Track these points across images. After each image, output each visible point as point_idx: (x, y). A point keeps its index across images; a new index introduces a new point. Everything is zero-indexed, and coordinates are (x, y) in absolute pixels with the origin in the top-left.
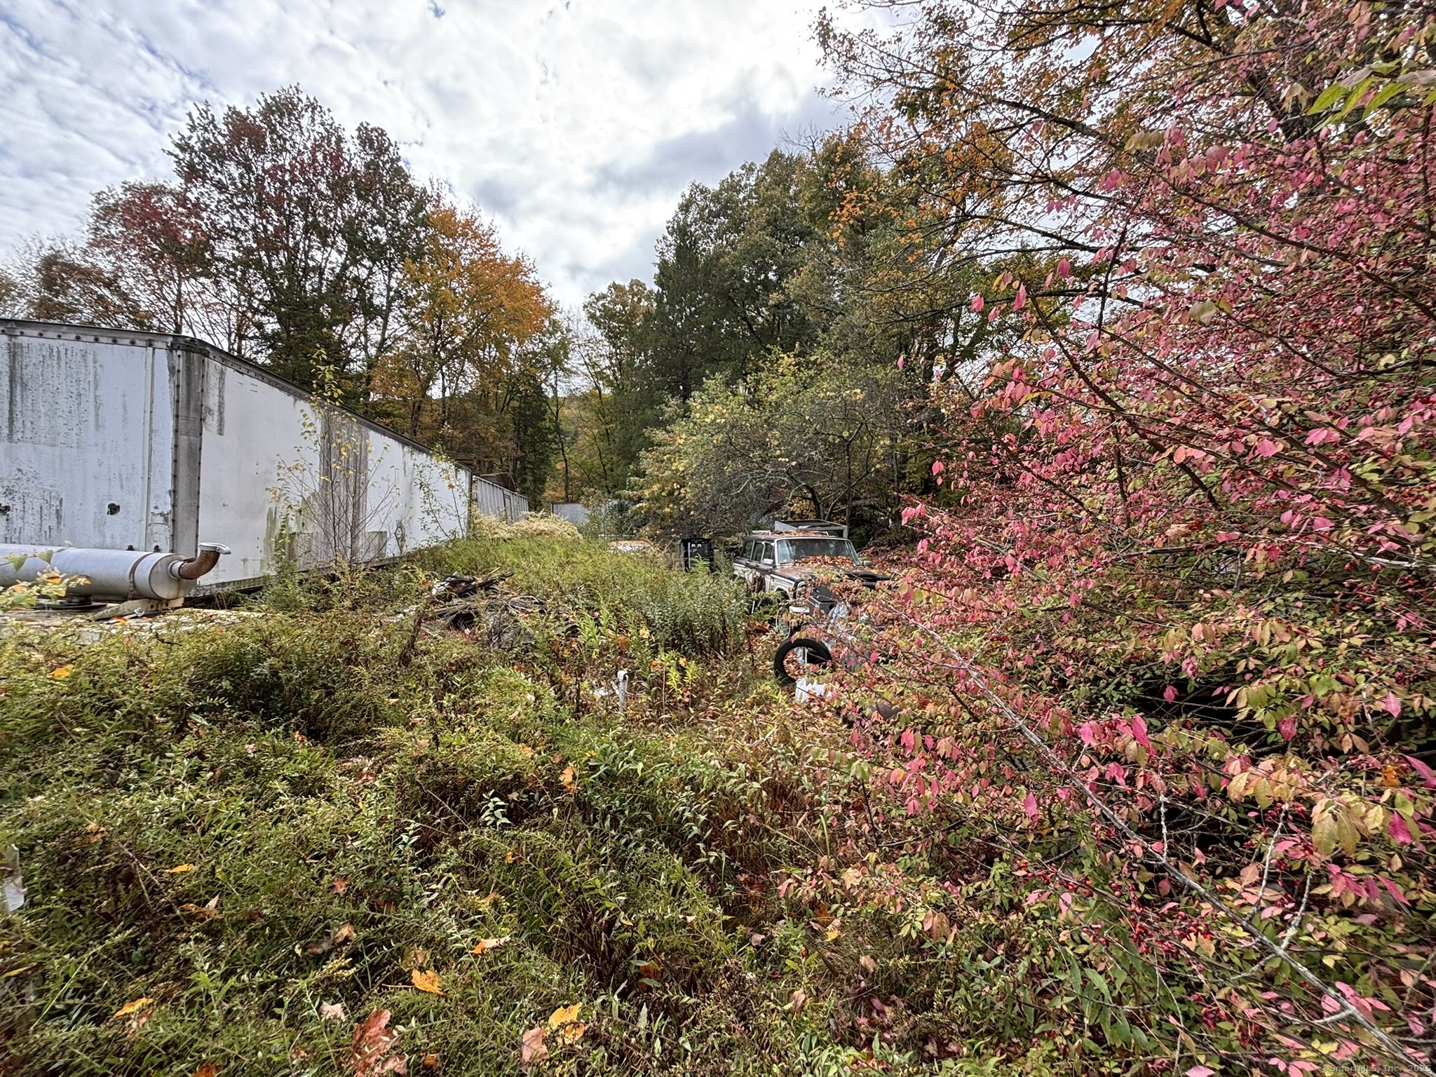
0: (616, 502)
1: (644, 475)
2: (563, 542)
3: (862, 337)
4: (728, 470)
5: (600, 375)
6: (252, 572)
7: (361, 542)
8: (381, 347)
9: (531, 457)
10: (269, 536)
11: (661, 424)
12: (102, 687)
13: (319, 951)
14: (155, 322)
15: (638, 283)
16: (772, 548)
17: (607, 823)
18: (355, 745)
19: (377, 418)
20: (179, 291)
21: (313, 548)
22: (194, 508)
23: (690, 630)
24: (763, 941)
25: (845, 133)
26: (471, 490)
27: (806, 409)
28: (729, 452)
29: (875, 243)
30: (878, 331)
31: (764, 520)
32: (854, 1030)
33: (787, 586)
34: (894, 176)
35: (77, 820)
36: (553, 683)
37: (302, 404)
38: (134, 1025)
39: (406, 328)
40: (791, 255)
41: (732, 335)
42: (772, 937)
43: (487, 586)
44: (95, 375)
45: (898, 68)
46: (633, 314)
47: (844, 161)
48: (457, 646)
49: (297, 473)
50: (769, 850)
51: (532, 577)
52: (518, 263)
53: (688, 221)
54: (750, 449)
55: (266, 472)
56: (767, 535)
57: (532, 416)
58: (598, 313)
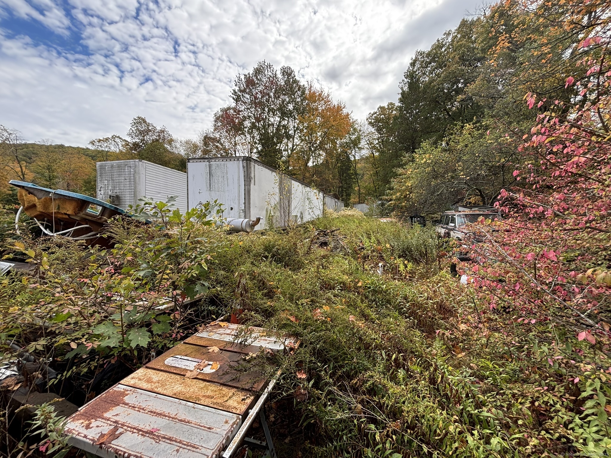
0: (380, 202)
1: (393, 189)
2: (357, 219)
4: (433, 184)
5: (374, 148)
6: (263, 227)
7: (291, 218)
8: (292, 149)
9: (345, 186)
10: (267, 216)
11: (401, 166)
15: (391, 104)
16: (455, 218)
19: (292, 175)
20: (235, 140)
22: (249, 208)
23: (410, 251)
26: (324, 200)
28: (434, 175)
31: (453, 206)
33: (460, 235)
37: (274, 174)
39: (300, 141)
43: (331, 233)
44: (227, 171)
46: (389, 119)
48: (322, 251)
49: (273, 196)
51: (347, 230)
52: (339, 106)
53: (415, 70)
54: (444, 173)
55: (265, 196)
56: (453, 212)
57: (346, 169)
58: (373, 121)
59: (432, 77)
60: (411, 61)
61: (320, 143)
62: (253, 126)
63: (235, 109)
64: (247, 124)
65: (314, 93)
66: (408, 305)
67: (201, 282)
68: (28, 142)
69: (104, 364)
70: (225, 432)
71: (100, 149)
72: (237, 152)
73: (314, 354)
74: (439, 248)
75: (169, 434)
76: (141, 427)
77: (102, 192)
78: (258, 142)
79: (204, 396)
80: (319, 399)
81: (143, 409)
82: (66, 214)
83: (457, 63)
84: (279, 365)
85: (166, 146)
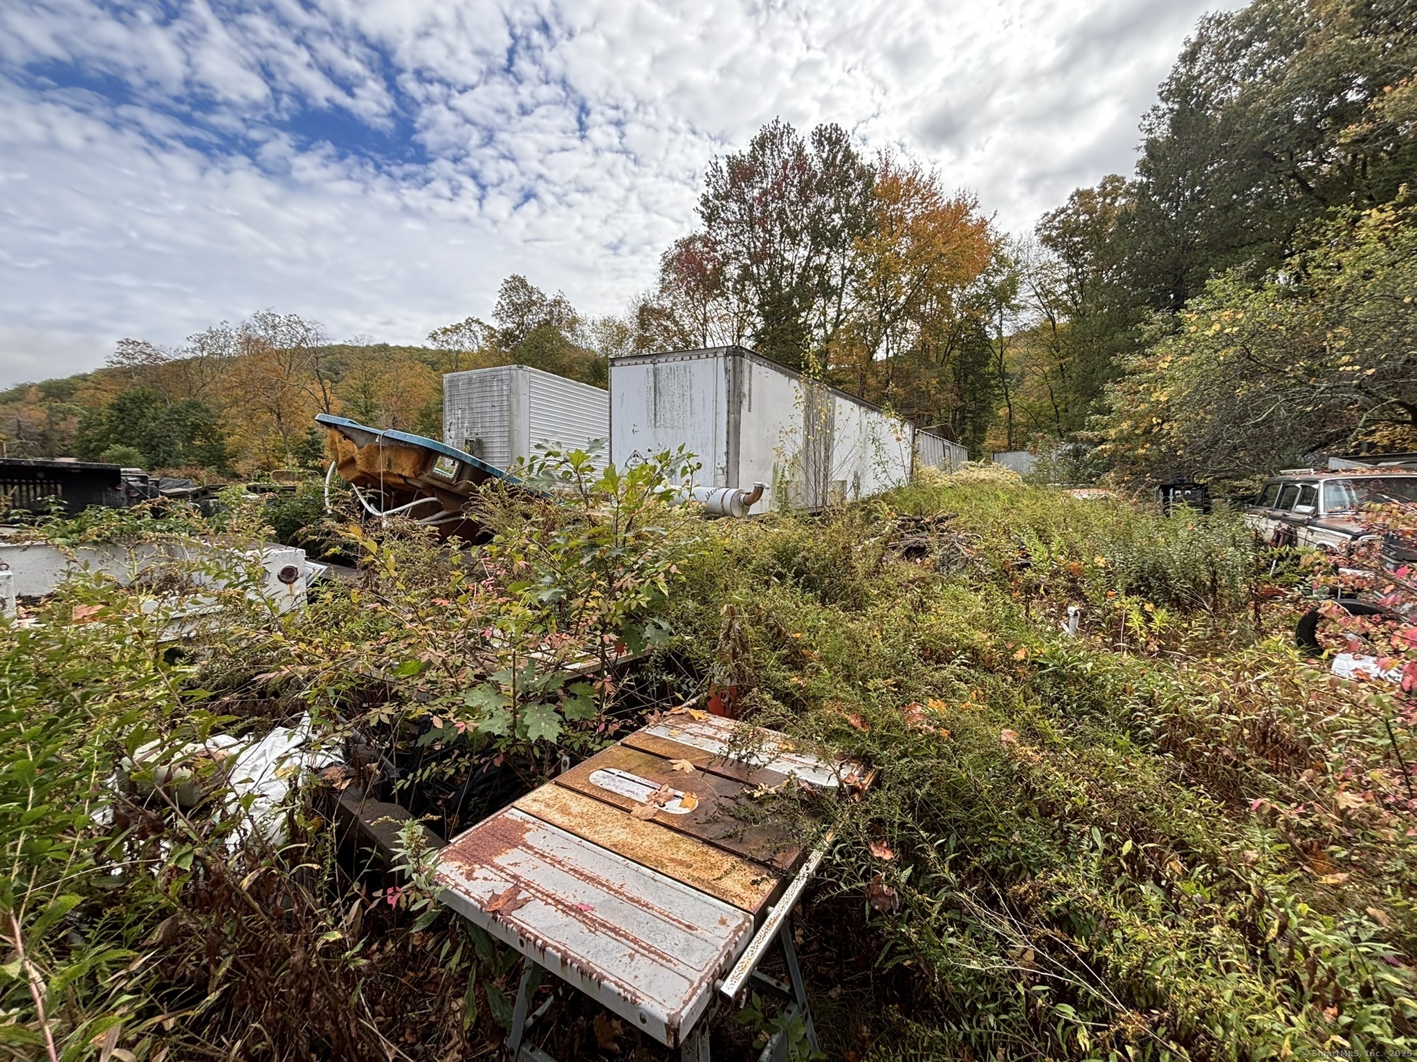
0: (1070, 447)
1: (1110, 411)
2: (1006, 489)
4: (1242, 393)
5: (1055, 304)
7: (830, 488)
8: (837, 322)
9: (972, 406)
10: (775, 482)
16: (1316, 491)
20: (705, 310)
21: (802, 492)
22: (737, 464)
26: (914, 442)
31: (1307, 456)
37: (794, 382)
39: (856, 301)
44: (690, 381)
46: (1103, 221)
48: (911, 570)
49: (791, 435)
53: (1195, 72)
54: (1284, 361)
55: (774, 436)
56: (1308, 473)
57: (974, 363)
58: (1054, 233)
59: (1253, 85)
60: (1183, 50)
61: (907, 300)
62: (746, 275)
63: (705, 240)
64: (732, 271)
65: (895, 179)
66: (1158, 719)
67: (656, 620)
68: (334, 343)
69: (481, 766)
70: (723, 942)
71: (446, 347)
72: (708, 339)
73: (912, 808)
74: (1257, 573)
75: (613, 922)
76: (560, 895)
77: (453, 432)
78: (755, 311)
79: (672, 860)
80: (926, 914)
81: (560, 863)
82: (400, 476)
83: (1347, 28)
84: (828, 820)
85: (563, 333)
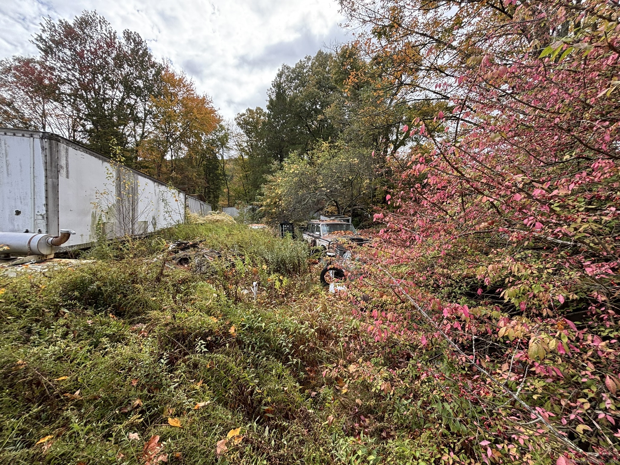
0: (251, 207)
1: (263, 195)
2: (227, 225)
3: (358, 135)
4: (300, 193)
5: (243, 150)
6: (86, 240)
7: (136, 226)
8: (142, 136)
9: (212, 187)
10: (93, 224)
11: (271, 173)
12: (20, 298)
13: (126, 411)
14: (32, 123)
16: (319, 227)
17: (250, 349)
18: (138, 319)
19: (141, 169)
20: (43, 108)
21: (114, 229)
22: (56, 212)
23: (284, 264)
24: (316, 395)
25: (350, 45)
26: (185, 202)
27: (334, 166)
28: (301, 185)
29: (364, 94)
30: (364, 133)
31: (315, 215)
32: (353, 429)
33: (326, 244)
34: (371, 64)
35: (12, 359)
36: (225, 289)
37: (106, 164)
38: (46, 448)
39: (153, 128)
40: (326, 98)
41: (302, 133)
42: (320, 393)
43: (194, 246)
44: (6, 150)
45: (374, 16)
46: (257, 123)
47: (350, 57)
48: (181, 272)
49: (105, 195)
50: (318, 357)
51: (214, 241)
52: (204, 99)
53: (281, 82)
55: (90, 195)
56: (317, 221)
57: (212, 168)
58: (241, 122)
59: (296, 93)
61: (180, 135)
63: (42, 64)
64: (66, 89)
65: (172, 75)
